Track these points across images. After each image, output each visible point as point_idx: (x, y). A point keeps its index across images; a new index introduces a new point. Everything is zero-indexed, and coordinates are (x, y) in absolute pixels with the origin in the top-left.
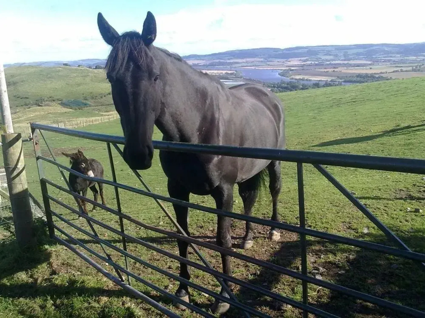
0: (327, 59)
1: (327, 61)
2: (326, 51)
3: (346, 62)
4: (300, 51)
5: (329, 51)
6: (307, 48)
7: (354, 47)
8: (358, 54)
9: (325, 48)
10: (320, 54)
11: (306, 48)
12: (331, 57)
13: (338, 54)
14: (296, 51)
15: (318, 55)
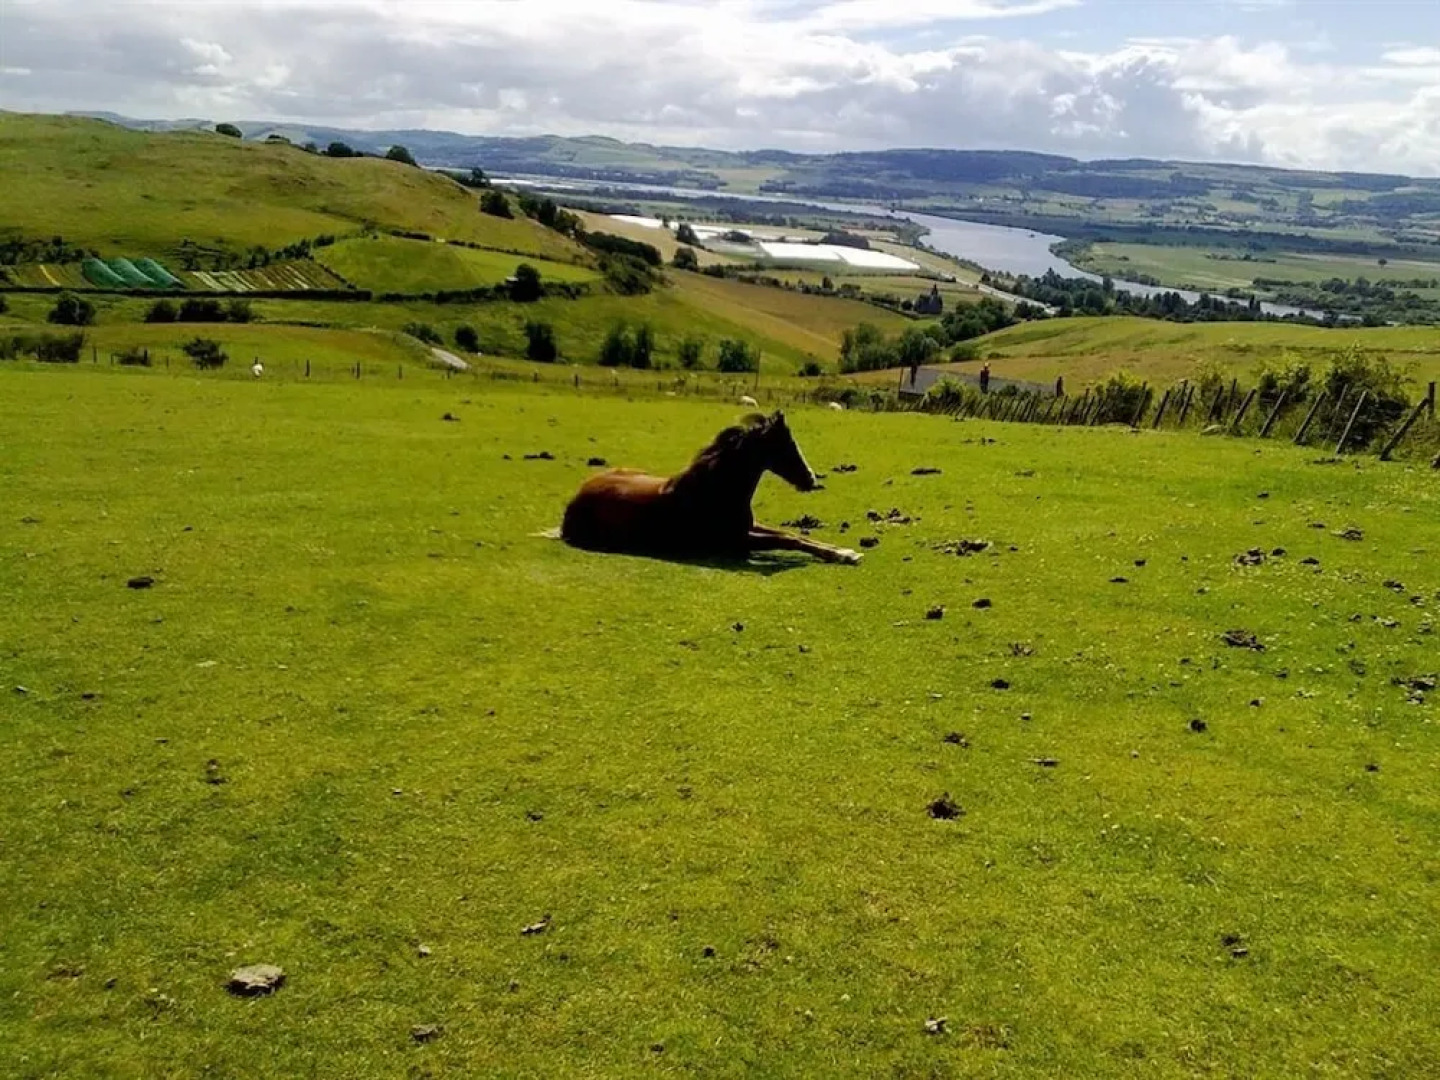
0: (1234, 215)
1: (1234, 218)
2: (1236, 183)
3: (1298, 231)
4: (1143, 174)
5: (1251, 187)
6: (1171, 168)
7: (1337, 179)
8: (1349, 207)
9: (1236, 172)
10: (1212, 192)
11: (1165, 167)
12: (1254, 209)
13: (1276, 198)
14: (1132, 174)
15: (1207, 194)
